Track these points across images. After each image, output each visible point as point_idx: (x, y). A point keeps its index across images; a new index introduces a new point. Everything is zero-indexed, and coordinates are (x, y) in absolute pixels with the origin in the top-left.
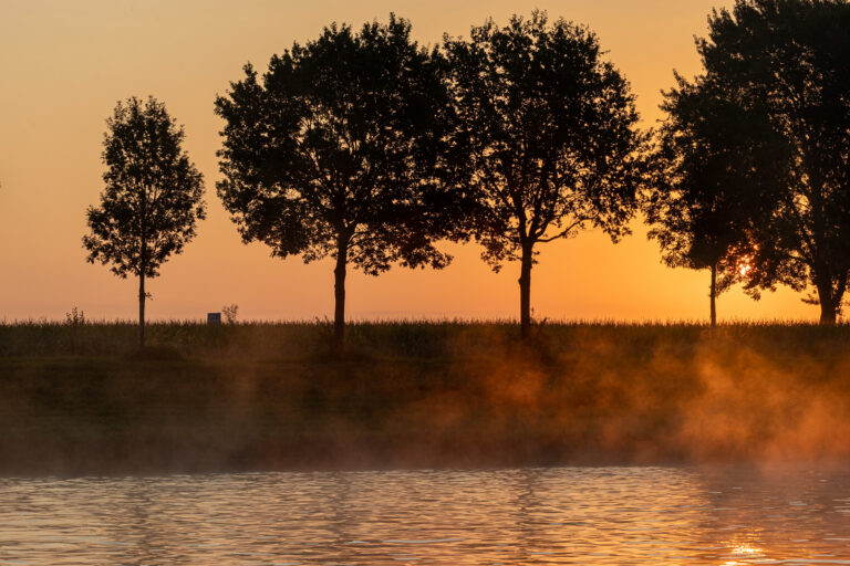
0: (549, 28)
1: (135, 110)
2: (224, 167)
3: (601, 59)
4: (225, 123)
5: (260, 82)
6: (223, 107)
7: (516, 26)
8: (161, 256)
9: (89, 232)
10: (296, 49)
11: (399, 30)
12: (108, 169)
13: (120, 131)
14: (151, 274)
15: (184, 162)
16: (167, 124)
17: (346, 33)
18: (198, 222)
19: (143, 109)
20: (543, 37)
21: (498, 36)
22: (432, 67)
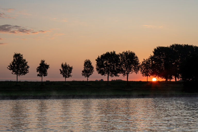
0: (130, 52)
1: (87, 60)
2: (96, 66)
3: (135, 55)
4: (96, 62)
5: (100, 58)
6: (96, 60)
7: (127, 52)
8: (89, 75)
9: (82, 73)
10: (104, 54)
11: (114, 52)
12: (84, 66)
13: (85, 62)
14: (89, 77)
15: (92, 66)
16: (90, 62)
17: (109, 52)
18: (93, 72)
19: (88, 60)
20: (130, 53)
21: (125, 53)
22: (118, 56)
